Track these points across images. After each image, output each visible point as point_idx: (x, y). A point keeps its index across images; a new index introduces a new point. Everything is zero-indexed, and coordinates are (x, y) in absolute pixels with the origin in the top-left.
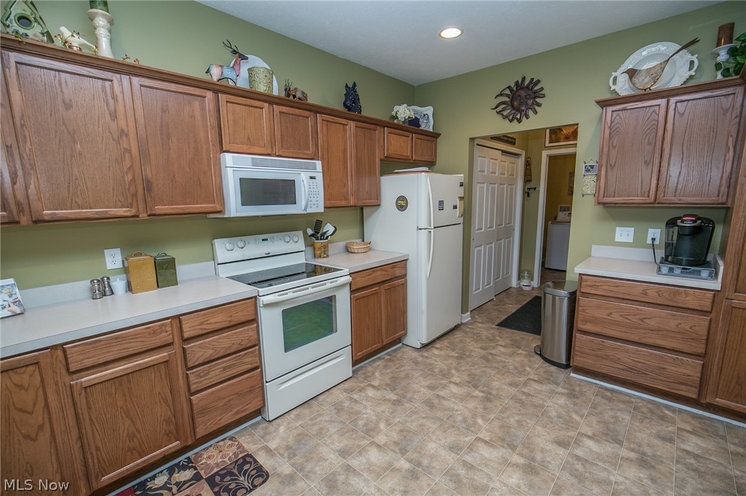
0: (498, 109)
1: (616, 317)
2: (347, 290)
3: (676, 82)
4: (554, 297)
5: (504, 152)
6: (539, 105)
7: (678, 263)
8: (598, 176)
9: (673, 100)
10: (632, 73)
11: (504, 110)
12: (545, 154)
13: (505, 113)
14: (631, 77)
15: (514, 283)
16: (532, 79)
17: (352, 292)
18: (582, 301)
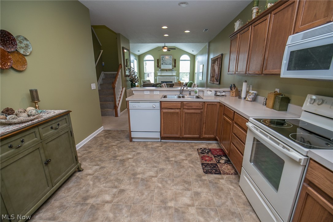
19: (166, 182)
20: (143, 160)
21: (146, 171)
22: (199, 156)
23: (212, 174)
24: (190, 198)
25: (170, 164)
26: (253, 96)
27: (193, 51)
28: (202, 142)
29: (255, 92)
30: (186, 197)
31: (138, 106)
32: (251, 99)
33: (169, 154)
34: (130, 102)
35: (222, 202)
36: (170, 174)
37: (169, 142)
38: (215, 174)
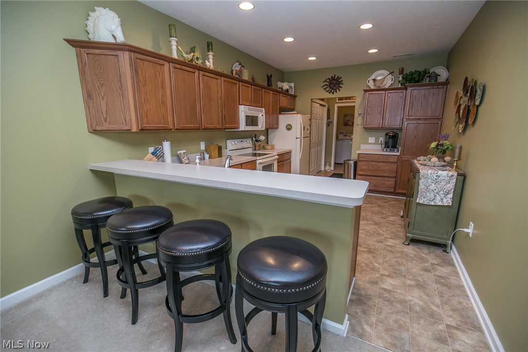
0: (324, 87)
1: (370, 168)
2: (276, 161)
3: (387, 87)
4: (348, 164)
5: (320, 104)
6: (341, 87)
7: (388, 147)
8: (363, 118)
9: (387, 92)
10: (374, 80)
11: (327, 88)
12: (336, 105)
13: (328, 89)
14: (374, 81)
15: (323, 169)
16: (338, 77)
17: (278, 163)
18: (359, 164)
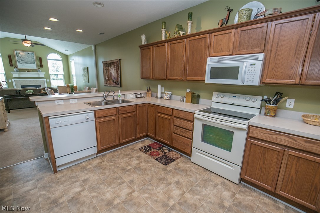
19: (147, 189)
20: (101, 184)
21: (117, 192)
22: (147, 154)
23: (170, 163)
24: (178, 189)
25: (133, 173)
26: (170, 96)
27: (66, 50)
28: (136, 143)
29: (170, 92)
30: (175, 190)
31: (65, 121)
32: (169, 98)
33: (120, 165)
34: (50, 118)
35: (194, 178)
36: (142, 181)
37: (106, 154)
38: (172, 162)
